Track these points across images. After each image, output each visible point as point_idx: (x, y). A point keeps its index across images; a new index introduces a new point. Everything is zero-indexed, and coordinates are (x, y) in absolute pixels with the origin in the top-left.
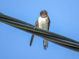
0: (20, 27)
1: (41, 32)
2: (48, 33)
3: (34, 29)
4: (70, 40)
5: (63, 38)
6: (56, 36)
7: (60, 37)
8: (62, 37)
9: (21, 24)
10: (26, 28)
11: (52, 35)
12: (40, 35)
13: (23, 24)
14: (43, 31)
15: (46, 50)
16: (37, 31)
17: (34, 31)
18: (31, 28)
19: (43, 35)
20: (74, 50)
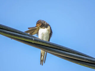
0: (17, 38)
1: (41, 43)
2: (49, 44)
3: (33, 40)
4: (75, 52)
5: (68, 50)
6: (59, 48)
7: (64, 49)
8: (66, 49)
9: (18, 34)
10: (23, 39)
11: (54, 47)
12: (40, 46)
13: (20, 34)
14: (43, 42)
15: (42, 65)
16: (37, 42)
17: (33, 42)
18: (30, 39)
19: (44, 47)
20: (81, 64)
